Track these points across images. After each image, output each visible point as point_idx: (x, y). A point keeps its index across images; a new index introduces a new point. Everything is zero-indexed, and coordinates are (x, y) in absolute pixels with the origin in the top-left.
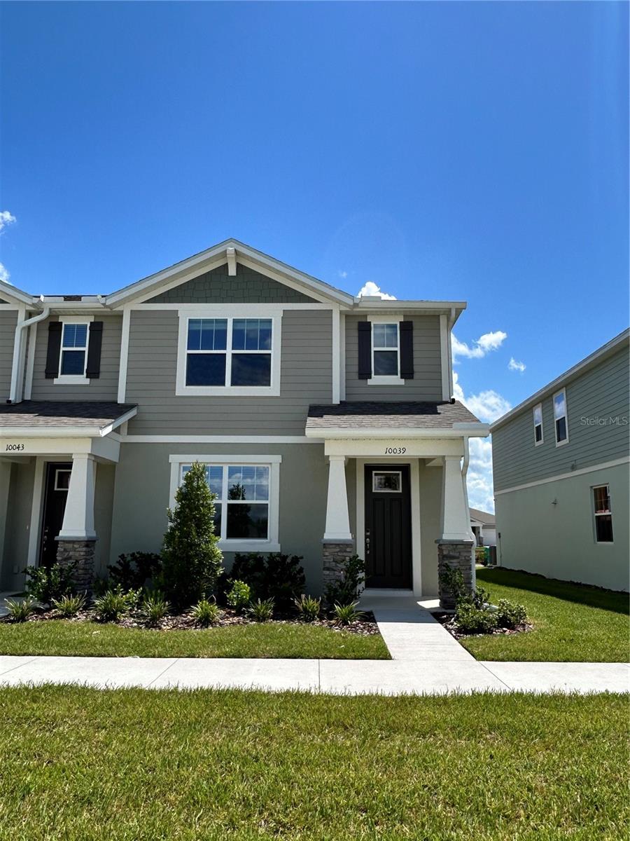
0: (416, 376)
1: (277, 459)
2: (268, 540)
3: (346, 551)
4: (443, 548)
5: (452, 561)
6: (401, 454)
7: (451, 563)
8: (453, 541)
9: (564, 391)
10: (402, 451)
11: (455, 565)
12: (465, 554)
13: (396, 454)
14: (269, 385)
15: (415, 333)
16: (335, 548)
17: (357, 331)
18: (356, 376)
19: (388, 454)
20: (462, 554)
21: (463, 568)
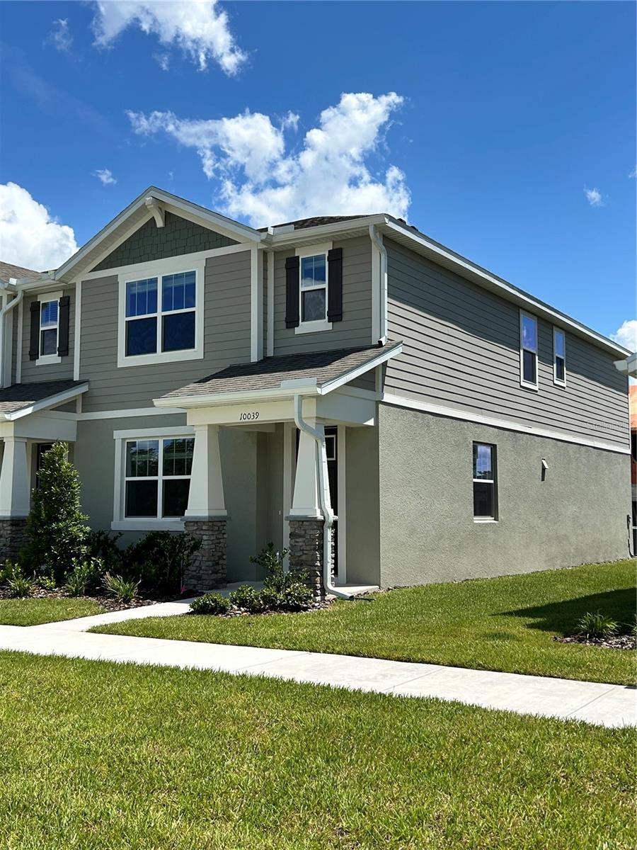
0: (345, 317)
3: (202, 530)
4: (291, 524)
5: (297, 540)
6: (255, 420)
8: (298, 517)
10: (256, 416)
12: (311, 533)
13: (250, 420)
14: (194, 347)
15: (345, 262)
16: (194, 525)
17: (285, 270)
18: (284, 325)
19: (242, 420)
20: (307, 532)
21: (308, 548)
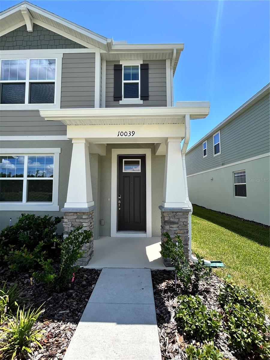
0: (150, 98)
1: (58, 150)
2: (52, 203)
4: (165, 215)
5: (172, 226)
6: (131, 136)
7: (172, 227)
8: (173, 209)
9: (219, 132)
10: (132, 134)
11: (175, 229)
12: (184, 220)
13: (127, 137)
15: (150, 71)
17: (113, 71)
18: (112, 99)
19: (120, 136)
20: (180, 220)
21: (182, 232)
